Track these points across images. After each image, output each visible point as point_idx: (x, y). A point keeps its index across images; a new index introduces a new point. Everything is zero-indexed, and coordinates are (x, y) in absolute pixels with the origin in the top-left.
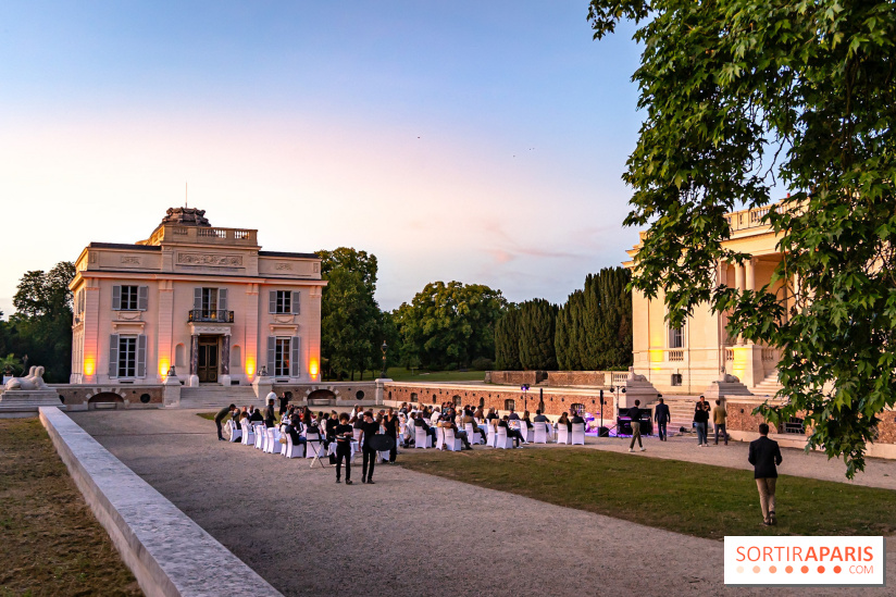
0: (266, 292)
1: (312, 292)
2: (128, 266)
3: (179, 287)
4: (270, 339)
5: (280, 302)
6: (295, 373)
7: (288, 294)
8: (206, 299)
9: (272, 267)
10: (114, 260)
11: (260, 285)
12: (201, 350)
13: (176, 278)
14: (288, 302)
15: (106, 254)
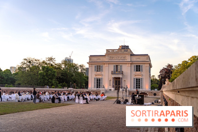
0: (133, 66)
1: (146, 65)
2: (98, 61)
3: (110, 65)
4: (134, 79)
5: (137, 68)
6: (141, 88)
7: (139, 66)
8: (117, 68)
9: (134, 59)
10: (95, 59)
11: (131, 64)
12: (116, 81)
13: (109, 63)
14: (139, 68)
15: (93, 58)
